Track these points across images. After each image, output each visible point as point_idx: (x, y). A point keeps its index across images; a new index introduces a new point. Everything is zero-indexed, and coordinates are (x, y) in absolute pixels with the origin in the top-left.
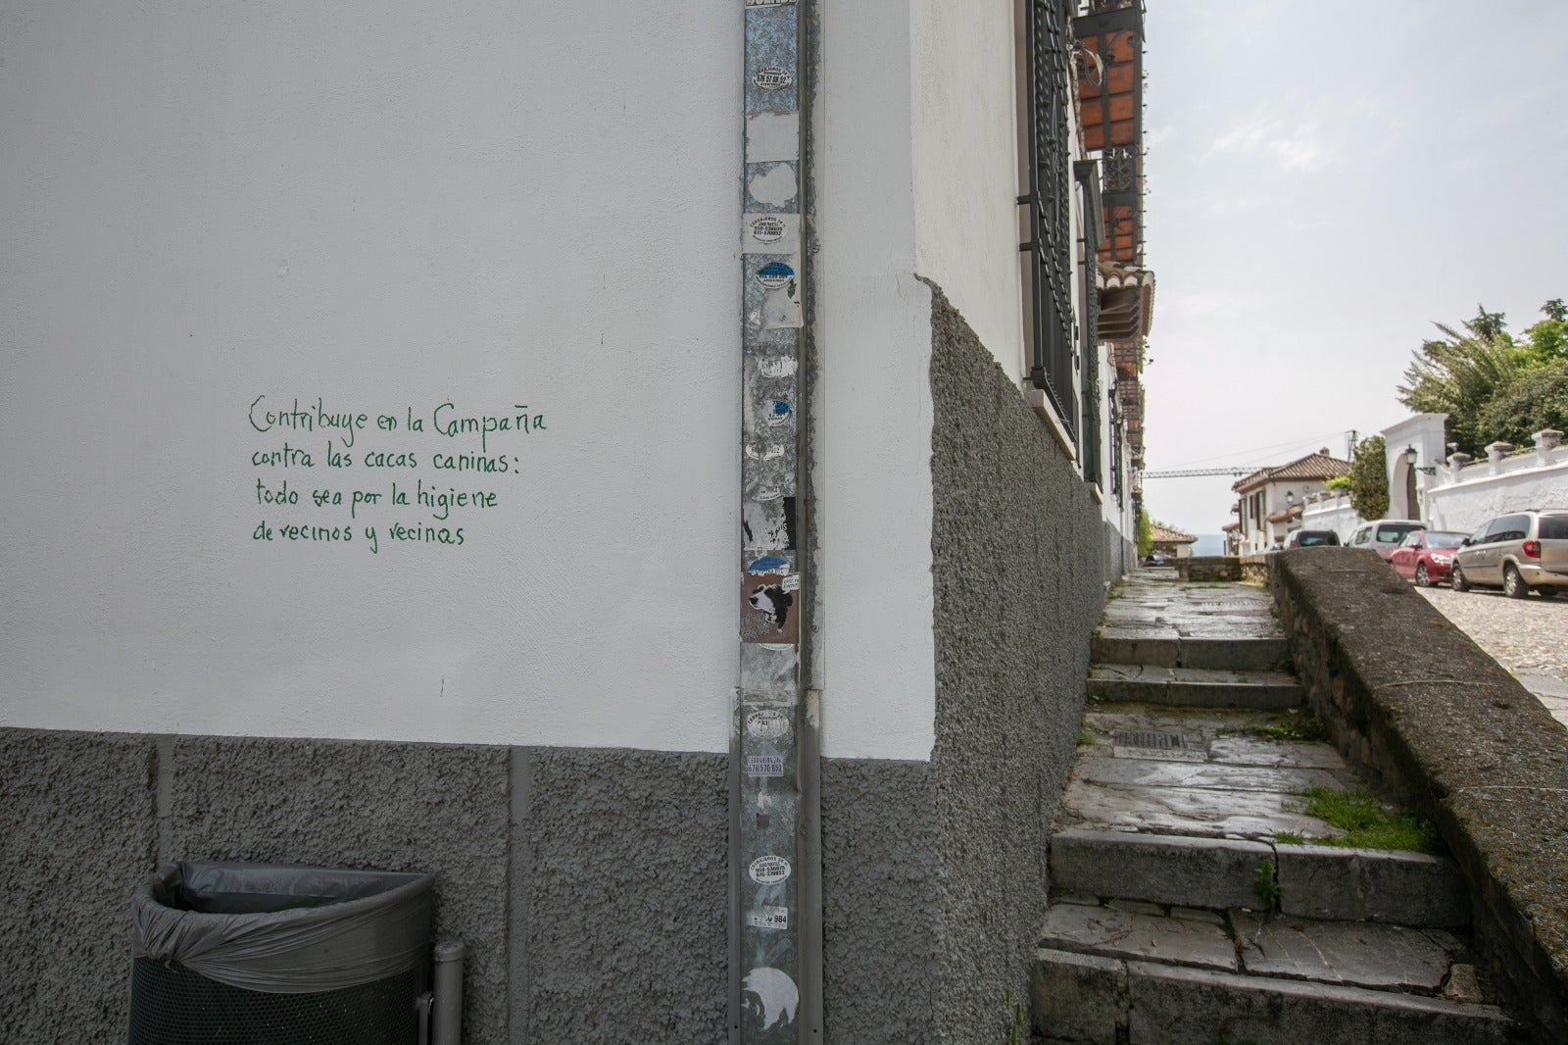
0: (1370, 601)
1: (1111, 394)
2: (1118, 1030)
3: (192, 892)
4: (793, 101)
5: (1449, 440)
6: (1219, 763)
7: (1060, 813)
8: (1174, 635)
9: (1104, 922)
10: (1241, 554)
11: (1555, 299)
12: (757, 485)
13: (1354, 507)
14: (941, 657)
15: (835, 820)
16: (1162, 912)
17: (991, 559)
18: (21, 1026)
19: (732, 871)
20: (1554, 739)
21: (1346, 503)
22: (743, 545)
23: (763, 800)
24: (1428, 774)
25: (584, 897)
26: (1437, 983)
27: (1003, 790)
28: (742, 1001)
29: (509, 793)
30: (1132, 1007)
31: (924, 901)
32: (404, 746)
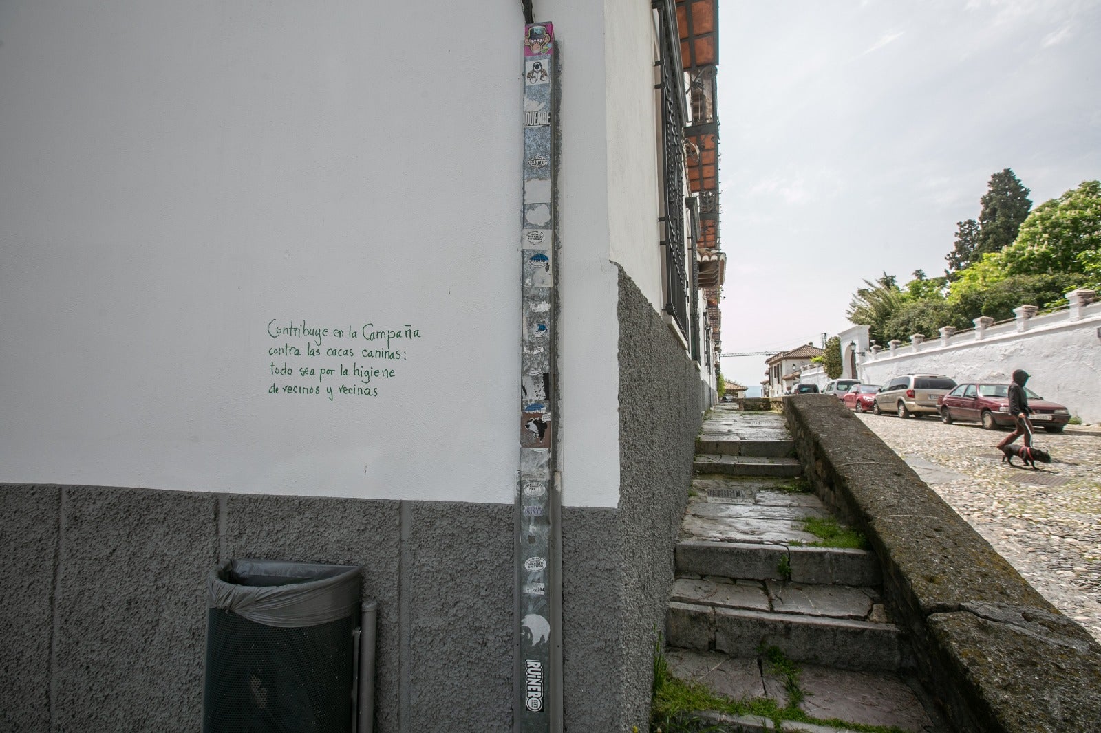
0: (834, 422)
1: (705, 314)
2: (710, 643)
3: (237, 575)
4: (548, 173)
5: (871, 339)
6: (760, 505)
7: (681, 532)
8: (737, 439)
9: (703, 588)
10: (770, 397)
11: (919, 269)
12: (530, 367)
13: (826, 372)
14: (623, 455)
15: (569, 539)
16: (732, 582)
17: (647, 403)
18: (152, 641)
19: (516, 565)
20: (922, 491)
21: (822, 370)
22: (522, 398)
23: (532, 528)
24: (862, 509)
25: (439, 578)
26: (866, 614)
27: (653, 521)
28: (521, 632)
29: (400, 525)
30: (717, 631)
31: (614, 580)
32: (346, 500)
